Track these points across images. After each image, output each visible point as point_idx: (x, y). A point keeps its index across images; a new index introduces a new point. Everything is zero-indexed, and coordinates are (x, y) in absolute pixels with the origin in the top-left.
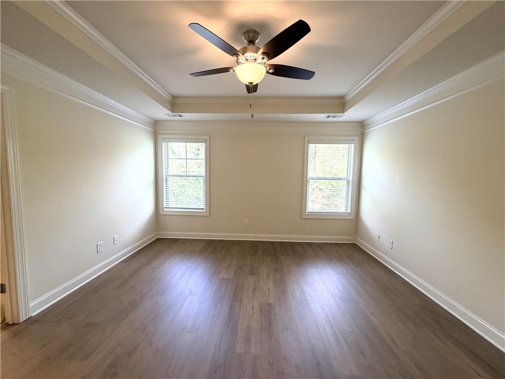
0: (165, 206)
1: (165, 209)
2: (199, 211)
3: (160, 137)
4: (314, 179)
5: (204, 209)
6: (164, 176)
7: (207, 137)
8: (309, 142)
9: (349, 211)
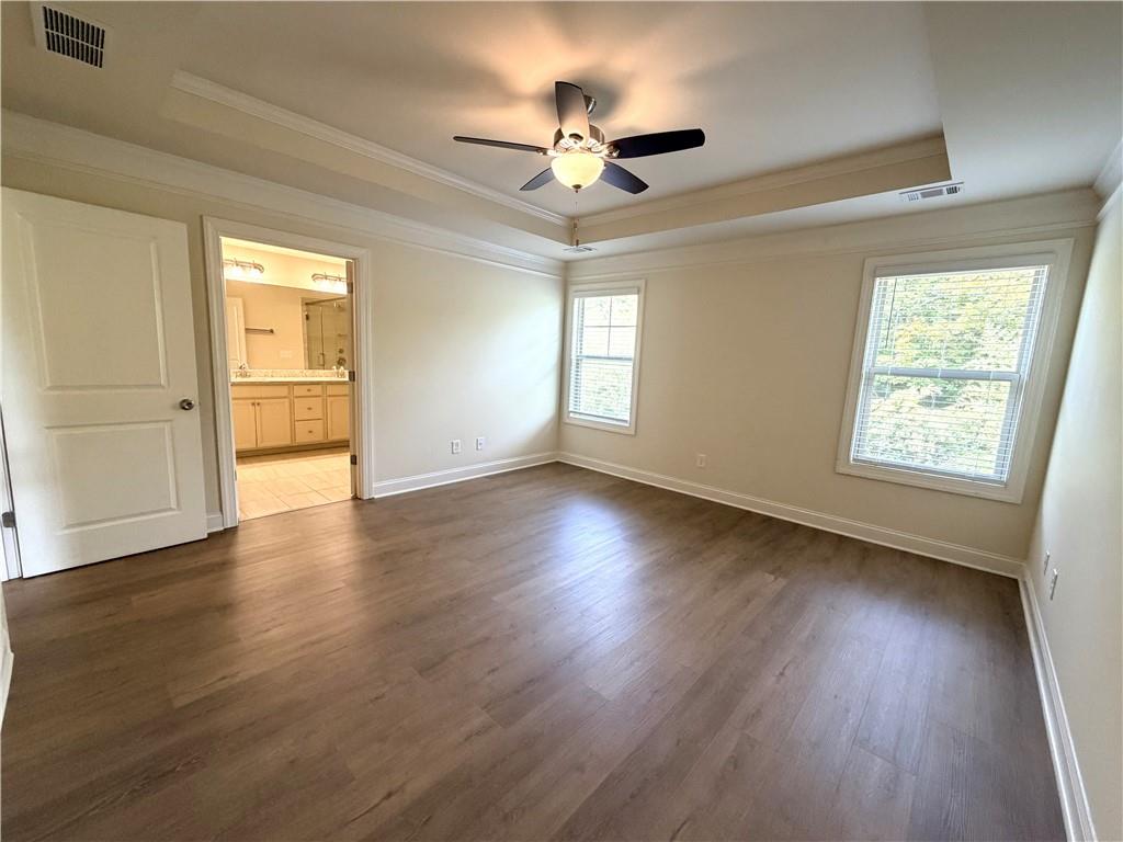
0: (570, 409)
1: (571, 415)
2: (615, 422)
3: (572, 288)
4: (886, 374)
5: (626, 421)
6: (574, 358)
7: (642, 283)
8: (875, 272)
9: (1005, 477)
